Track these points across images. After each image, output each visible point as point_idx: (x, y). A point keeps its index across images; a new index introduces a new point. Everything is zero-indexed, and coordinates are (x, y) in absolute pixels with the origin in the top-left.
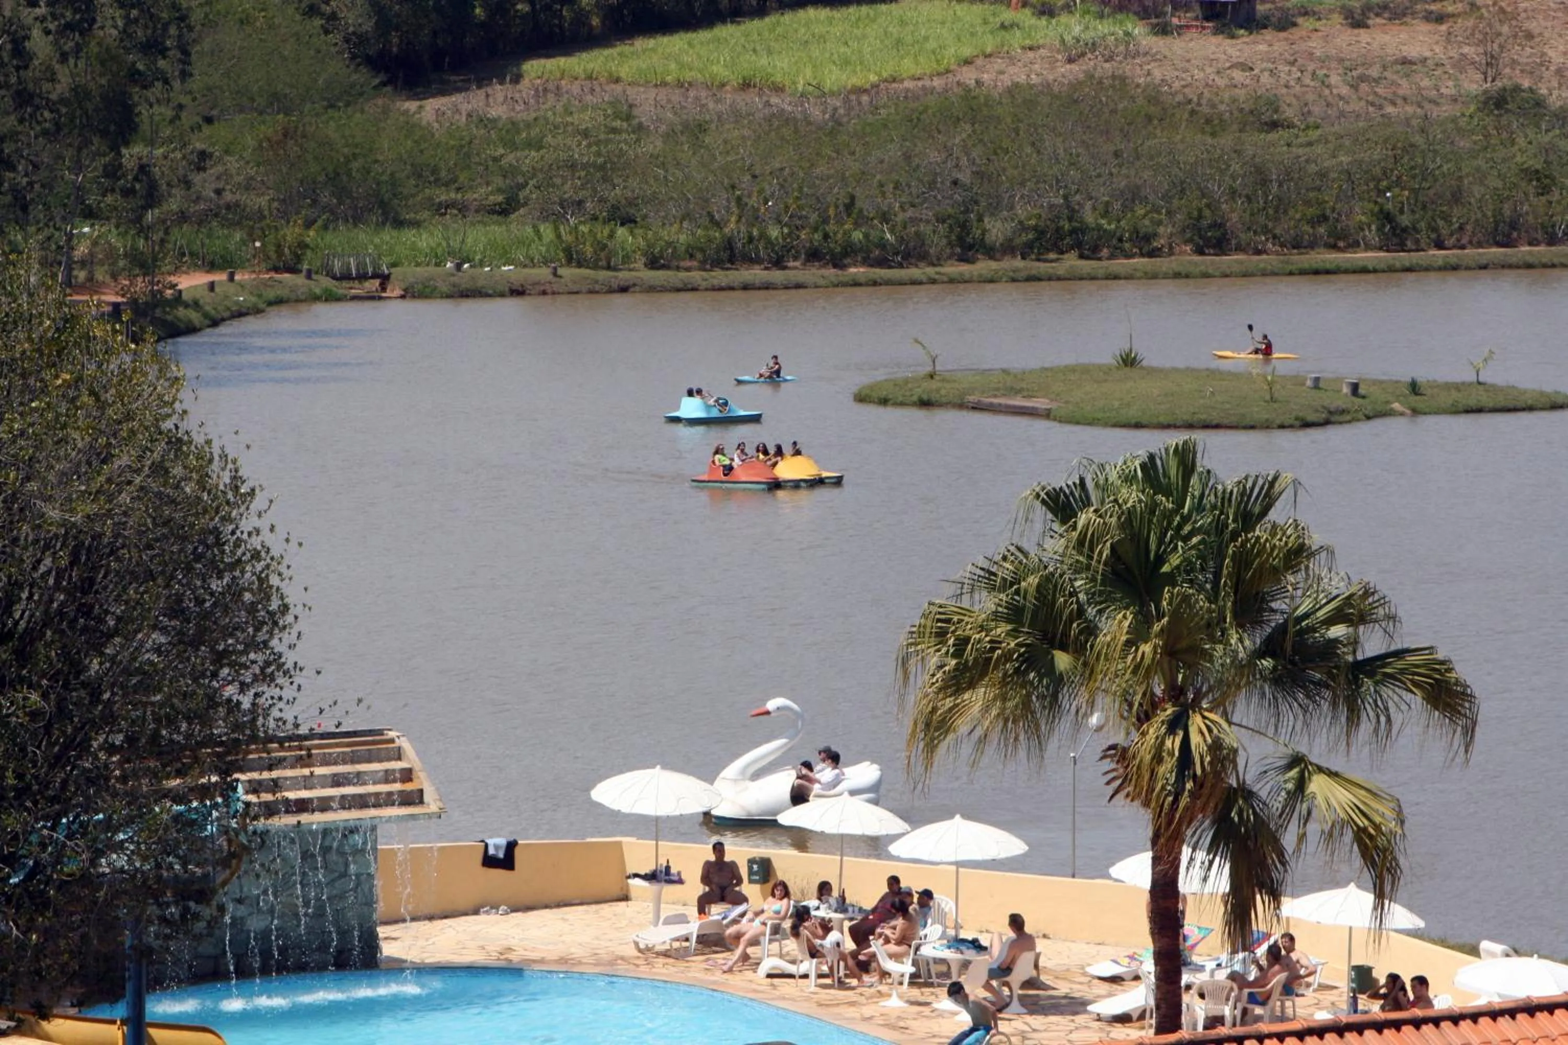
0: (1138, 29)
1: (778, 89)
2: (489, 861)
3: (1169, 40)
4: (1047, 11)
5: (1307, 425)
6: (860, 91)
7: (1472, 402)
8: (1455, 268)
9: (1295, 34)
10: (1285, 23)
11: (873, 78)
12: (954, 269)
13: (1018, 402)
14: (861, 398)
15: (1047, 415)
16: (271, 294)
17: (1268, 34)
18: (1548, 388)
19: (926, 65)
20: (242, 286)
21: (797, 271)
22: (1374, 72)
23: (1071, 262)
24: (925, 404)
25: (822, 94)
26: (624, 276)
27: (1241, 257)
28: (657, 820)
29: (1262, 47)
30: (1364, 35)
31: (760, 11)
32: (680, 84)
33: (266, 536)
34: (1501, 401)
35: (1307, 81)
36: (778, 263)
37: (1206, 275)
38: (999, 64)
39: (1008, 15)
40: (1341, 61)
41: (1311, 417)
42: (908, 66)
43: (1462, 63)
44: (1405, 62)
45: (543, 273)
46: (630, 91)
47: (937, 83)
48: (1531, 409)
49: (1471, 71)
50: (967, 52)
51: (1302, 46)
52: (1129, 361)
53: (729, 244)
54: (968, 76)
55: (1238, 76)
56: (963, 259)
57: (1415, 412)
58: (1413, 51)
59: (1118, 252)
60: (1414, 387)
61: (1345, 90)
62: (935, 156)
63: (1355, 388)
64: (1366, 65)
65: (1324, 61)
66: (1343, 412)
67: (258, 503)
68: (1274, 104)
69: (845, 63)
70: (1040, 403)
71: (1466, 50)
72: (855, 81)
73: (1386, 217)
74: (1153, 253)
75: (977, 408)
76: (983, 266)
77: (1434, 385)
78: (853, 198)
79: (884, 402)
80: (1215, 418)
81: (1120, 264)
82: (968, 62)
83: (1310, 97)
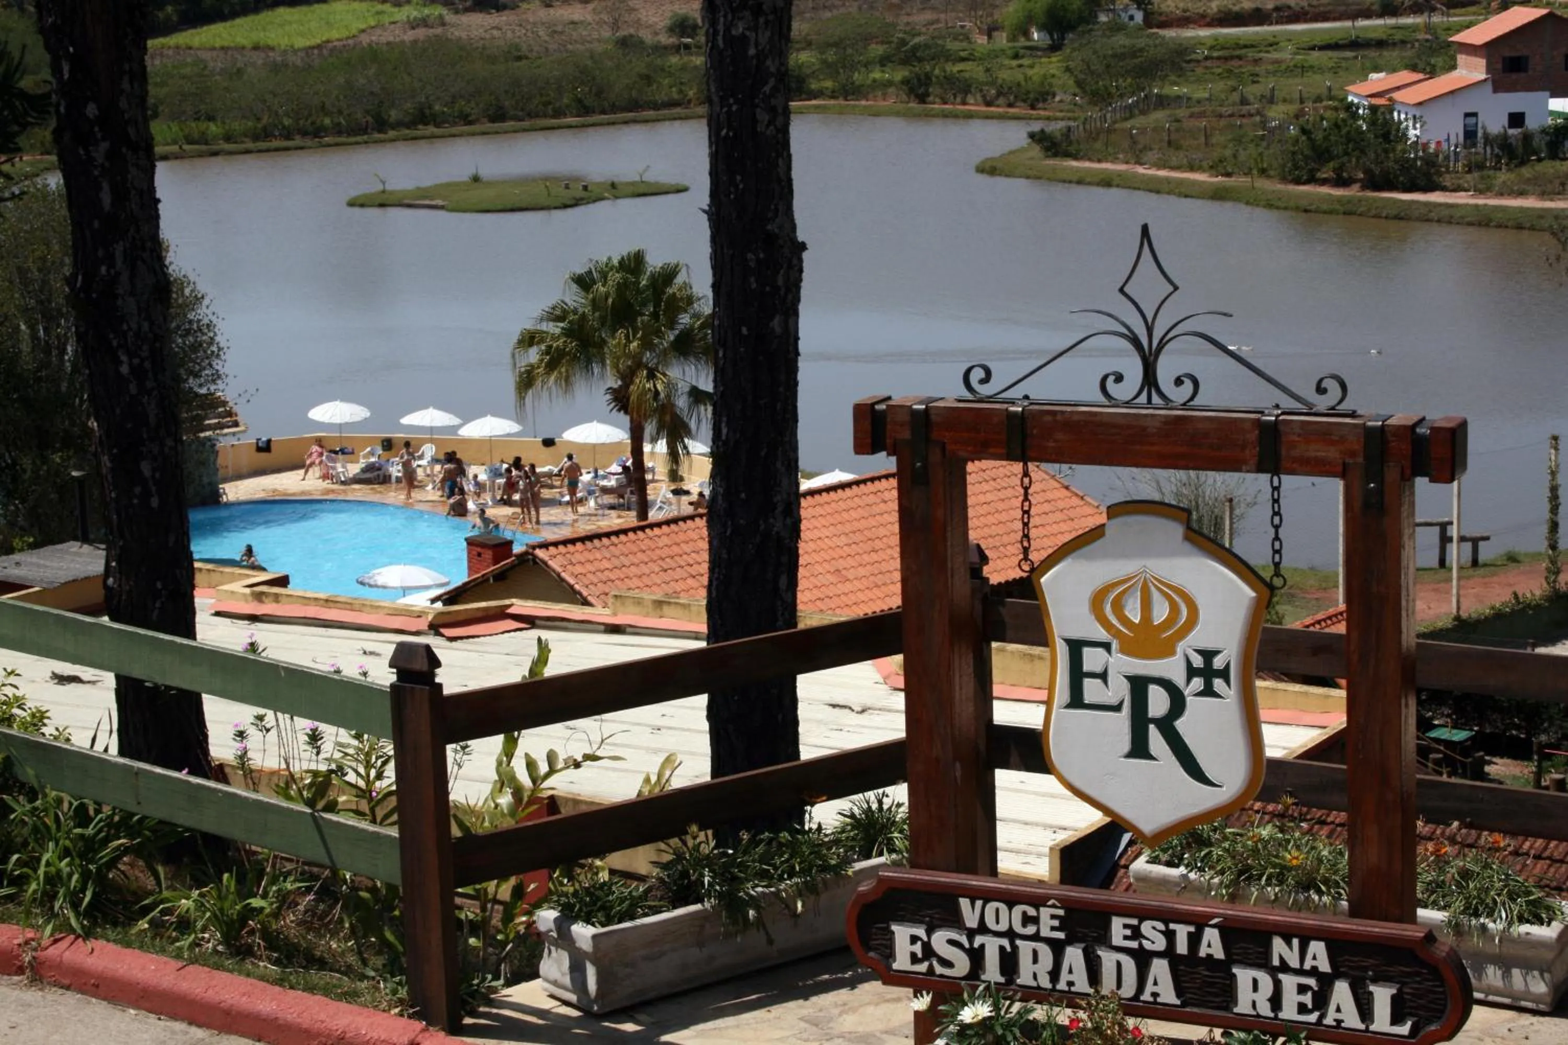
0: (444, 11)
1: (272, 49)
2: (259, 449)
3: (459, 16)
4: (398, 5)
5: (566, 206)
6: (313, 48)
7: (641, 191)
8: (613, 123)
9: (518, 11)
10: (514, 7)
11: (319, 41)
12: (377, 136)
13: (427, 202)
14: (351, 204)
15: (442, 208)
16: (42, 166)
17: (506, 12)
18: (673, 182)
19: (345, 34)
20: (26, 162)
21: (298, 141)
22: (559, 28)
23: (431, 129)
24: (382, 205)
25: (295, 51)
26: (215, 148)
27: (512, 123)
28: (340, 425)
29: (504, 18)
30: (552, 11)
31: (256, 10)
32: (222, 48)
33: (211, 317)
34: (654, 191)
35: (529, 34)
36: (288, 137)
37: (497, 133)
38: (379, 32)
39: (380, 7)
40: (543, 24)
41: (569, 203)
42: (335, 35)
43: (601, 23)
44: (573, 23)
45: (175, 148)
46: (199, 53)
47: (351, 42)
48: (667, 193)
49: (605, 26)
50: (363, 26)
51: (524, 16)
52: (476, 179)
53: (265, 129)
54: (365, 39)
55: (495, 33)
56: (380, 131)
57: (617, 197)
58: (576, 17)
59: (455, 124)
60: (613, 185)
61: (547, 38)
62: (362, 81)
63: (585, 188)
64: (555, 25)
65: (534, 24)
66: (582, 199)
67: (206, 302)
68: (517, 47)
69: (302, 35)
70: (439, 202)
71: (602, 16)
72: (308, 43)
73: (580, 101)
74: (470, 123)
75: (410, 206)
76: (392, 134)
77: (622, 184)
78: (324, 103)
79: (362, 206)
80: (524, 205)
81: (454, 130)
82: (363, 31)
83: (532, 42)
